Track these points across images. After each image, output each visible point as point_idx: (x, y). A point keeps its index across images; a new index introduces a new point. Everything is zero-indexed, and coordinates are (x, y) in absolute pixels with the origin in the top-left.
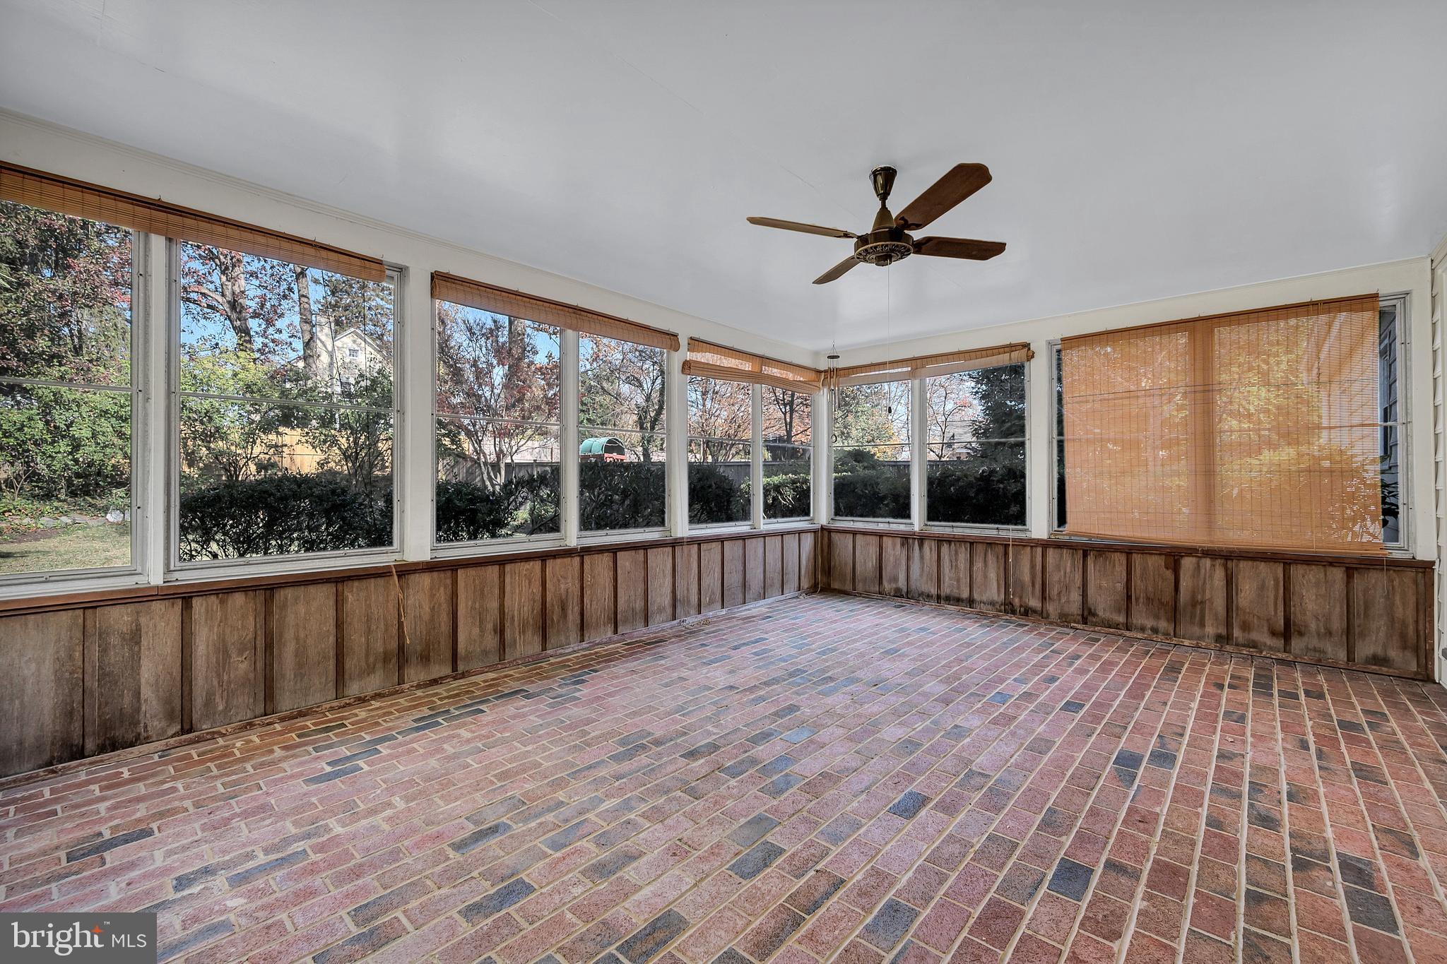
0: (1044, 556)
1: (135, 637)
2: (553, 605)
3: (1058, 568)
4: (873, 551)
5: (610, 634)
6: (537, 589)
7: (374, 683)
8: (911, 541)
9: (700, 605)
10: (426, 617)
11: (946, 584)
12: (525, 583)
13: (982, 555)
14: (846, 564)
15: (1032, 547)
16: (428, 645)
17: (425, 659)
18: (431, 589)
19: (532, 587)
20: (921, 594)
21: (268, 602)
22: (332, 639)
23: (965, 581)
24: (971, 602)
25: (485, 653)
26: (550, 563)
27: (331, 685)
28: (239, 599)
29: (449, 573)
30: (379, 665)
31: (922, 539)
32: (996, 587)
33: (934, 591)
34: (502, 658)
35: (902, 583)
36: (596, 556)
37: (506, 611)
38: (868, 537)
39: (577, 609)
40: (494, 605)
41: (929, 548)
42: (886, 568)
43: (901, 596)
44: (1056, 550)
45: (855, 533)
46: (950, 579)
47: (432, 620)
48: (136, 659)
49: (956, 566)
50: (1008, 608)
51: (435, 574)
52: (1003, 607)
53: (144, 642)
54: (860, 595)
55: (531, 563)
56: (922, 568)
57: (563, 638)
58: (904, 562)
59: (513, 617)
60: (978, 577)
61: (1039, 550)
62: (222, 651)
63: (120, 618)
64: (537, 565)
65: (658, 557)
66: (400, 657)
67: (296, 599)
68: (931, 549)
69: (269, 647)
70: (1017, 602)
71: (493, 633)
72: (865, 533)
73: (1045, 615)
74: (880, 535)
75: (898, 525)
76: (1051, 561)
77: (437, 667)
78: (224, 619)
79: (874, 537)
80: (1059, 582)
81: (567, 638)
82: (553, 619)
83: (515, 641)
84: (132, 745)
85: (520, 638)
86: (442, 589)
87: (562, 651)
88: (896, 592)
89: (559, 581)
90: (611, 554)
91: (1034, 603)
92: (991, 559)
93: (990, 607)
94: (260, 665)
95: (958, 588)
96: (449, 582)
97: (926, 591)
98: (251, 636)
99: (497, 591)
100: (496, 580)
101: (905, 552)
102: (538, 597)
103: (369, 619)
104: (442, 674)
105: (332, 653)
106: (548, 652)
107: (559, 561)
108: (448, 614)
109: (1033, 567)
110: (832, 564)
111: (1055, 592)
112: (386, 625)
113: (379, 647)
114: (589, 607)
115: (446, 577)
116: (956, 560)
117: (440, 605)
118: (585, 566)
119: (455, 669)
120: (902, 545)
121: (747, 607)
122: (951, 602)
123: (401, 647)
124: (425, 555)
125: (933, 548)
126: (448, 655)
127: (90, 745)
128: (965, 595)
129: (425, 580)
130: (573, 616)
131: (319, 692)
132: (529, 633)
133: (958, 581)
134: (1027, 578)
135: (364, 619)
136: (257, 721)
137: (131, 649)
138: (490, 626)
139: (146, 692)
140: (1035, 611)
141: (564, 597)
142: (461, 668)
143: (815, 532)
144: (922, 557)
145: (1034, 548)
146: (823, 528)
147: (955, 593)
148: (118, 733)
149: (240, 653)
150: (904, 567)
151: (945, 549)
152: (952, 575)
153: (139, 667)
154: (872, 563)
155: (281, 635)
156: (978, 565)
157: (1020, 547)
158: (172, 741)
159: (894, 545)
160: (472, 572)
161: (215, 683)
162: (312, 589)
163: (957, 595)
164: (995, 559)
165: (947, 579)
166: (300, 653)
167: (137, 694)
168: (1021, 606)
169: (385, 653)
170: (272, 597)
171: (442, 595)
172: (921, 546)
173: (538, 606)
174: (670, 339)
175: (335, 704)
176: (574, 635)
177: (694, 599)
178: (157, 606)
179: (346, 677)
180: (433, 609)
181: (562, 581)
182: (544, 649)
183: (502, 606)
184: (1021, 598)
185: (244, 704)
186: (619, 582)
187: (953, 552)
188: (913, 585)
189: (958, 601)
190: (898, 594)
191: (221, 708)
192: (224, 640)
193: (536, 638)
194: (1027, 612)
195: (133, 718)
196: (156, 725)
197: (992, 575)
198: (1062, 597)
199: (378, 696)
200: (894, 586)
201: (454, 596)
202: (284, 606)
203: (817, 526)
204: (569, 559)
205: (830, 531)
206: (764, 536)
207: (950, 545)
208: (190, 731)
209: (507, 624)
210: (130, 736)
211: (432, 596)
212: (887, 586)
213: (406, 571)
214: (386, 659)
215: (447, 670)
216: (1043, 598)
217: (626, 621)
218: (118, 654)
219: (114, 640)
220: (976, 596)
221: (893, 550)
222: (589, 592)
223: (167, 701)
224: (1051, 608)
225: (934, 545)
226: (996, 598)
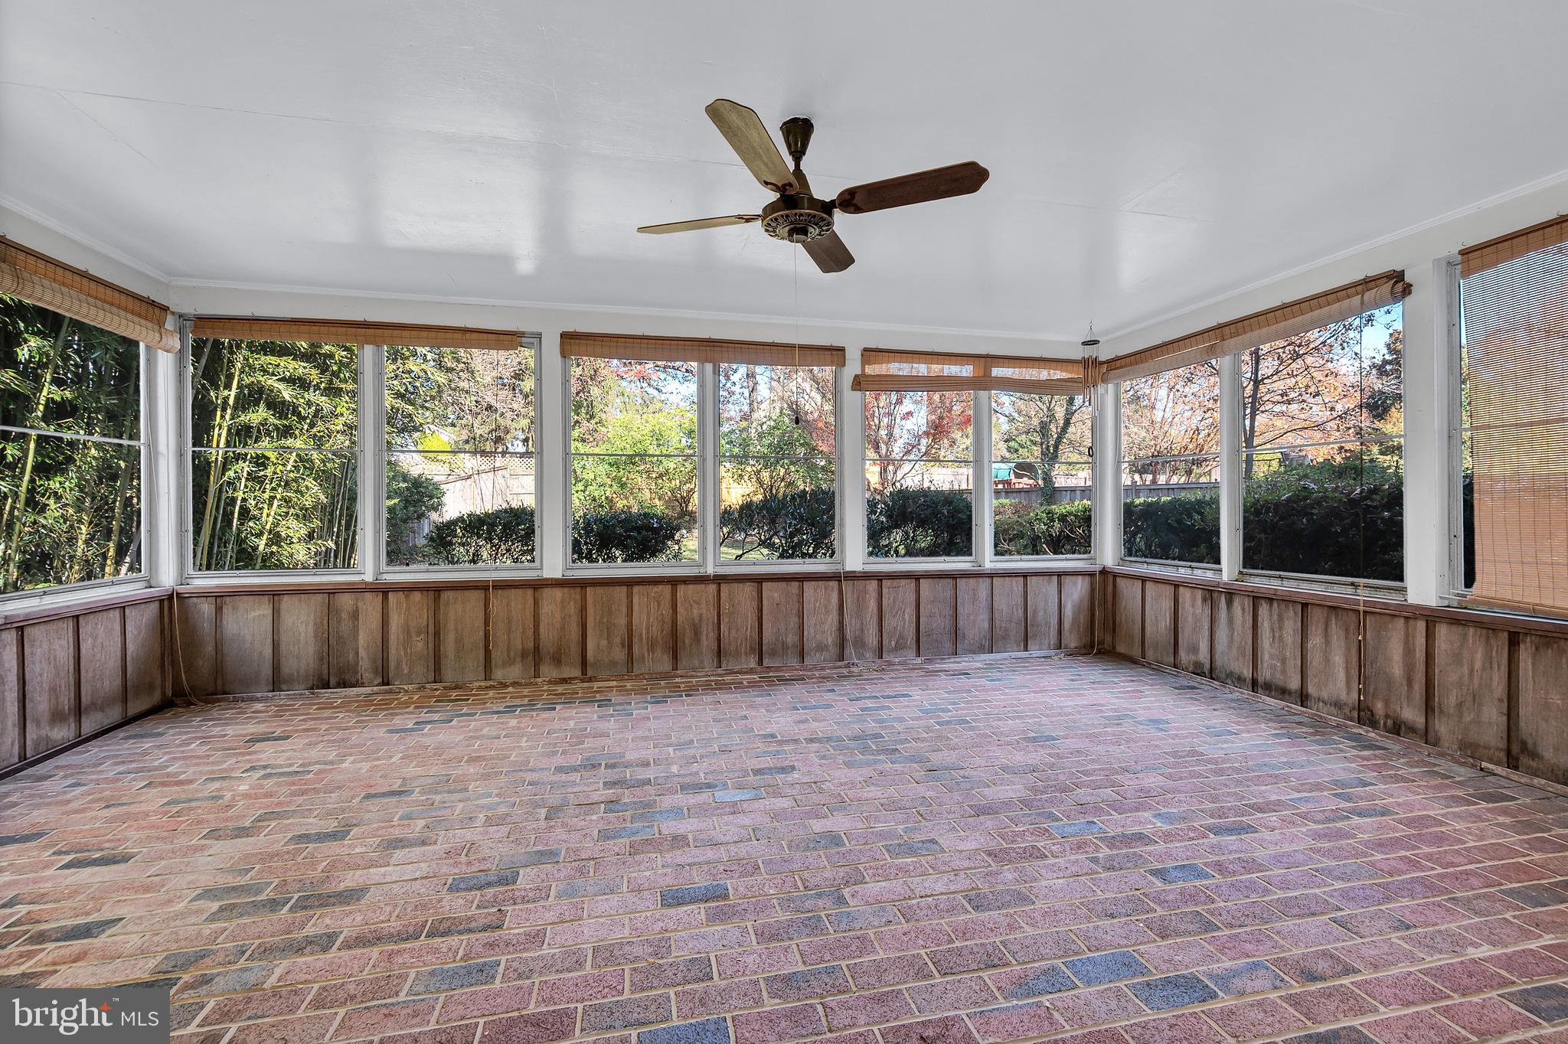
0: (1430, 636)
1: (355, 615)
2: (684, 629)
3: (1457, 659)
4: (1167, 604)
5: (753, 664)
6: (666, 610)
7: (515, 672)
8: (1215, 595)
9: (881, 649)
10: (558, 626)
11: (1265, 665)
12: (654, 605)
13: (1321, 626)
14: (1133, 621)
15: (1407, 618)
16: (559, 648)
17: (557, 660)
18: (562, 602)
19: (661, 608)
20: (1230, 675)
21: (437, 600)
22: (482, 633)
23: (1294, 663)
24: (1303, 698)
25: (613, 664)
26: (681, 590)
27: (481, 669)
28: (417, 596)
29: (579, 590)
30: (519, 659)
31: (1230, 594)
32: (1344, 679)
33: (1247, 673)
34: (630, 670)
35: (1203, 656)
36: (736, 585)
37: (634, 628)
38: (1160, 585)
39: (712, 635)
40: (622, 621)
41: (1241, 610)
42: (1183, 631)
43: (1202, 674)
44: (1454, 628)
45: (1144, 580)
46: (1272, 657)
47: (563, 628)
48: (355, 630)
49: (1281, 637)
50: (1365, 715)
51: (566, 590)
52: (1355, 714)
53: (361, 620)
54: (1149, 665)
55: (660, 587)
56: (1231, 637)
57: (696, 663)
58: (1206, 625)
59: (641, 634)
60: (1315, 660)
61: (1421, 625)
62: (407, 630)
63: (346, 601)
64: (667, 589)
65: (819, 591)
66: (535, 656)
67: (456, 599)
68: (1243, 609)
69: (437, 634)
70: (1379, 707)
71: (620, 646)
72: (1157, 581)
73: (1431, 738)
74: (1176, 585)
75: (1203, 573)
76: (1443, 646)
77: (568, 669)
78: (408, 609)
79: (1168, 587)
80: (1460, 685)
81: (701, 662)
82: (684, 642)
83: (643, 656)
84: (354, 686)
85: (649, 655)
86: (572, 603)
87: (694, 673)
88: (1196, 667)
89: (691, 605)
90: (755, 584)
91: (1412, 714)
92: (1335, 629)
93: (1333, 710)
94: (431, 646)
95: (1284, 672)
96: (578, 597)
97: (1237, 671)
98: (425, 623)
99: (624, 609)
100: (624, 600)
101: (1208, 611)
102: (668, 619)
103: (510, 619)
104: (572, 676)
105: (482, 644)
106: (678, 672)
107: (691, 587)
108: (578, 625)
109: (1408, 651)
110: (1118, 619)
111: (1452, 700)
112: (524, 628)
113: (518, 645)
114: (726, 634)
115: (576, 593)
116: (1281, 628)
117: (570, 616)
118: (722, 594)
119: (584, 672)
120: (1204, 600)
121: (958, 660)
122: (1273, 693)
123: (537, 649)
124: (557, 574)
125: (1247, 610)
126: (579, 660)
127: (333, 681)
128: (1294, 684)
129: (558, 593)
130: (708, 641)
131: (473, 675)
132: (659, 651)
133: (1284, 661)
134: (1397, 670)
135: (506, 621)
136: (428, 686)
137: (353, 623)
138: (617, 640)
139: (362, 653)
140: (1412, 729)
141: (697, 621)
142: (590, 673)
143: (1091, 575)
144: (1231, 621)
145: (1411, 622)
146: (1104, 572)
147: (1279, 679)
148: (347, 677)
149: (419, 634)
150: (1206, 633)
151: (1264, 610)
152: (1273, 651)
153: (358, 635)
154: (1165, 622)
155: (445, 626)
156: (1315, 641)
157: (1387, 618)
158: (375, 688)
159: (1194, 600)
160: (600, 590)
161: (402, 653)
162: (467, 593)
163: (1281, 683)
164: (1342, 634)
165: (1266, 657)
166: (459, 640)
167: (357, 653)
168: (1387, 716)
169: (523, 650)
170: (439, 596)
171: (573, 609)
172: (1229, 603)
173: (667, 628)
174: (835, 354)
175: (483, 684)
176: (708, 660)
177: (872, 639)
178: (368, 596)
179: (493, 663)
180: (563, 619)
181: (695, 606)
182: (675, 668)
183: (630, 624)
184: (1387, 703)
185: (421, 671)
186: (764, 612)
187: (1275, 617)
188: (1219, 662)
189: (1283, 692)
190: (1198, 671)
191: (406, 672)
192: (408, 626)
193: (665, 656)
194: (1397, 728)
195: (354, 668)
196: (367, 676)
197: (1338, 659)
198: (1466, 714)
199: (515, 684)
200: (1193, 658)
201: (583, 610)
202: (447, 604)
203: (1097, 568)
204: (703, 586)
205: (1115, 576)
206: (992, 575)
207: (1271, 605)
208: (388, 684)
209: (635, 640)
210: (353, 680)
211: (563, 608)
212: (1184, 657)
213: (538, 586)
214: (524, 655)
215: (577, 673)
216: (1429, 708)
217: (773, 654)
218: (345, 627)
219: (344, 615)
220: (1311, 689)
221: (1193, 607)
222: (726, 620)
223: (374, 661)
224: (1442, 727)
225: (1248, 603)
226: (1343, 696)
